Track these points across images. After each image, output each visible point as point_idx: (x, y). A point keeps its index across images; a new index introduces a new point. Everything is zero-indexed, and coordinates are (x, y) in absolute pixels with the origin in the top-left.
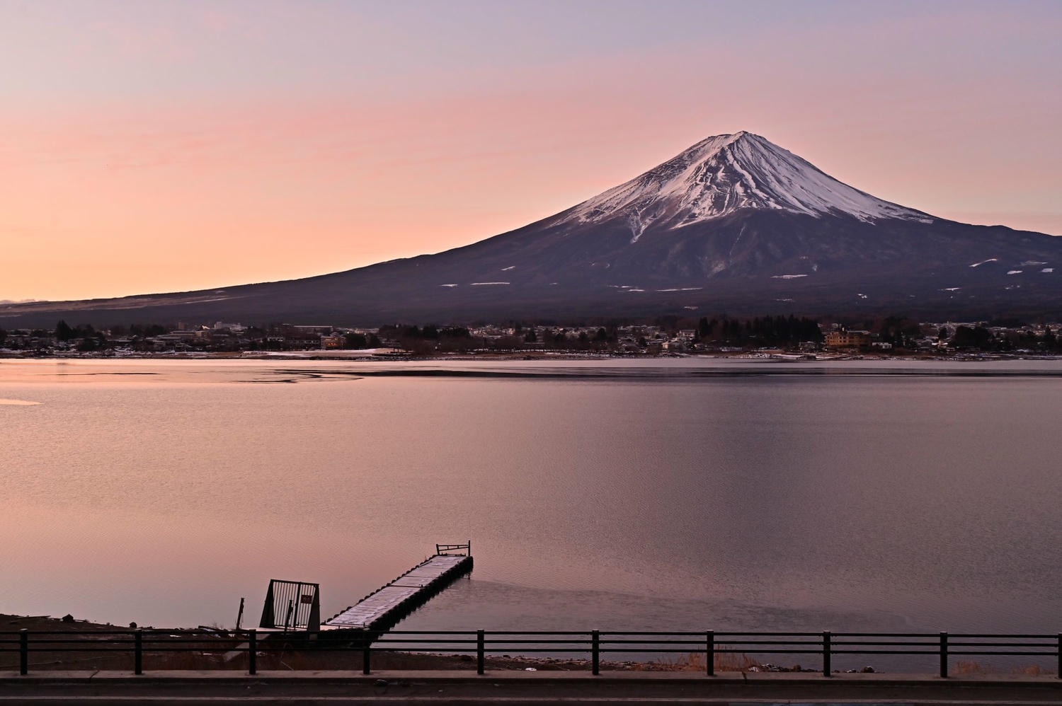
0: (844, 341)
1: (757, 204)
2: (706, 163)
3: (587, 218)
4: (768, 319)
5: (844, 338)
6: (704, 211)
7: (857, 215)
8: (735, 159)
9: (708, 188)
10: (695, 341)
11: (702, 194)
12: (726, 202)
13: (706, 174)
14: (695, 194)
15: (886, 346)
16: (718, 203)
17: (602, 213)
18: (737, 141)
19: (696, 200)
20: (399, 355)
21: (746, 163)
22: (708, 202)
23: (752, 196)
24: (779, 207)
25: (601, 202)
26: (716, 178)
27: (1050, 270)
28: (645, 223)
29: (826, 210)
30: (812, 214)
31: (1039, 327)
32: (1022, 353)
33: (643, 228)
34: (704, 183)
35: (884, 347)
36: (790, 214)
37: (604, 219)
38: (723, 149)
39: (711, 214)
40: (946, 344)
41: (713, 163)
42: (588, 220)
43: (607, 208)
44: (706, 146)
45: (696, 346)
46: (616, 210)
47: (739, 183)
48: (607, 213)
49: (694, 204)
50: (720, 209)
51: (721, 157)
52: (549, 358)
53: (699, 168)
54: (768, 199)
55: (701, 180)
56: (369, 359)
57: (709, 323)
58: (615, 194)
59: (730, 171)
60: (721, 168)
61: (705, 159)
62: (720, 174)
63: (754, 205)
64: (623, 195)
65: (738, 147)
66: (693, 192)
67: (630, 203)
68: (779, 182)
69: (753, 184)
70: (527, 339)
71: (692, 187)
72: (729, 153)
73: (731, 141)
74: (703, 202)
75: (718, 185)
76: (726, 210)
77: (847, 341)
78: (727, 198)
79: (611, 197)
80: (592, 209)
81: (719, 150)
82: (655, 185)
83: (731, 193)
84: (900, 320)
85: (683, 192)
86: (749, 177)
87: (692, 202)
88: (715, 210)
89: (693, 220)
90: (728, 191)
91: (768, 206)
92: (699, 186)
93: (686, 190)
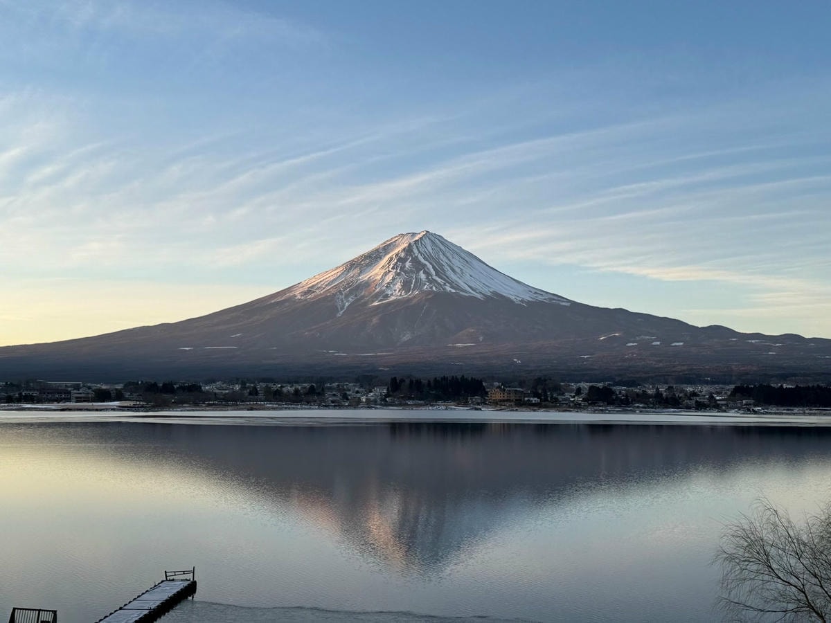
0: (504, 397)
1: (436, 288)
2: (397, 255)
3: (301, 296)
4: (444, 378)
5: (503, 394)
6: (396, 293)
7: (513, 298)
8: (419, 252)
9: (398, 274)
10: (387, 396)
11: (393, 279)
12: (412, 285)
13: (397, 263)
14: (389, 278)
16: (406, 286)
17: (314, 292)
18: (421, 238)
19: (388, 283)
20: (140, 407)
21: (427, 255)
22: (398, 286)
23: (432, 281)
24: (454, 291)
25: (313, 284)
26: (405, 266)
27: (658, 343)
28: (348, 301)
29: (489, 294)
30: (479, 296)
31: (651, 387)
32: (638, 407)
33: (347, 304)
34: (395, 270)
35: (534, 402)
36: (461, 296)
37: (315, 297)
38: (410, 244)
39: (401, 295)
40: (581, 399)
41: (402, 255)
42: (303, 298)
43: (318, 288)
44: (397, 242)
45: (388, 399)
46: (325, 290)
47: (422, 271)
48: (318, 292)
49: (387, 287)
50: (407, 292)
51: (408, 250)
52: (268, 409)
53: (391, 259)
54: (445, 284)
55: (393, 268)
56: (114, 410)
57: (398, 381)
58: (325, 278)
59: (415, 261)
60: (408, 259)
61: (396, 251)
62: (408, 264)
63: (434, 288)
64: (332, 279)
65: (421, 243)
66: (387, 278)
67: (336, 285)
68: (453, 270)
69: (433, 272)
70: (250, 394)
71: (386, 274)
72: (415, 247)
73: (417, 238)
74: (394, 285)
75: (405, 272)
76: (412, 292)
77: (506, 397)
78: (413, 283)
79: (322, 279)
80: (306, 288)
81: (407, 245)
82: (357, 271)
83: (416, 279)
84: (545, 380)
85: (378, 277)
86: (430, 267)
87: (386, 285)
88: (403, 292)
89: (386, 300)
90: (414, 277)
91: (444, 289)
92: (391, 273)
93: (381, 276)
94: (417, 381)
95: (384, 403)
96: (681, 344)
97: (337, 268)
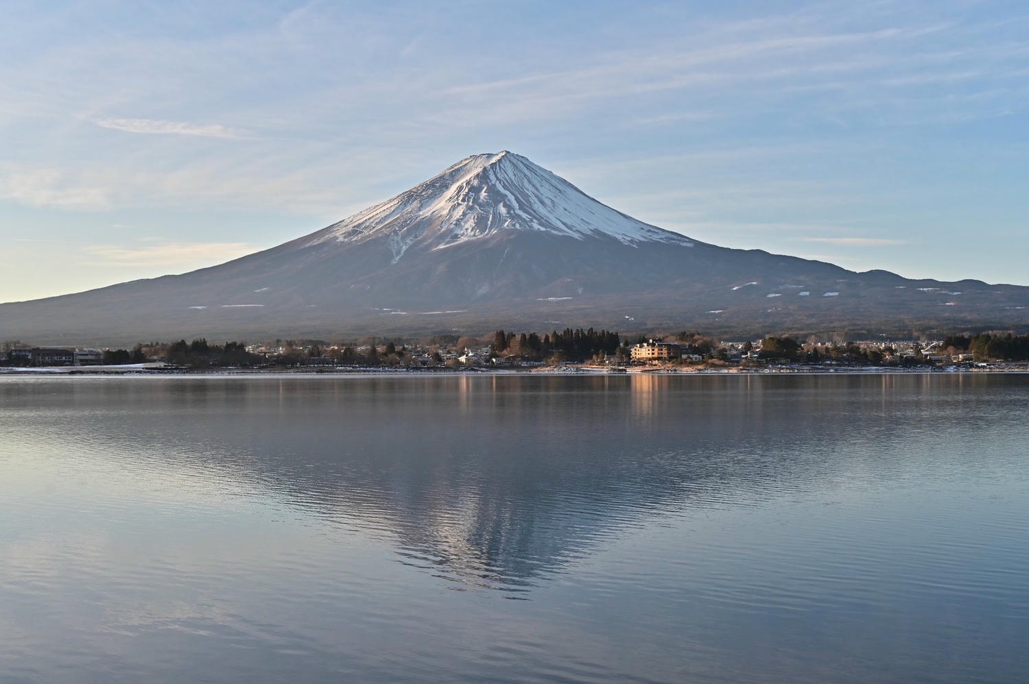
0: (653, 354)
1: (520, 225)
2: (468, 183)
3: (345, 237)
5: (653, 350)
6: (468, 231)
7: (619, 237)
8: (498, 179)
9: (471, 208)
10: (492, 356)
11: (464, 214)
12: (489, 223)
13: (468, 193)
14: (458, 213)
15: (696, 358)
16: (481, 223)
17: (361, 232)
18: (500, 161)
19: (458, 220)
20: (174, 369)
21: (508, 183)
22: (470, 223)
23: (514, 217)
24: (543, 229)
25: (360, 222)
26: (479, 198)
27: (808, 293)
28: (406, 244)
29: (589, 233)
30: (576, 236)
32: (831, 365)
33: (404, 248)
34: (466, 203)
35: (694, 359)
36: (553, 236)
37: (362, 238)
38: (485, 169)
39: (474, 235)
40: (756, 355)
41: (476, 183)
42: (346, 240)
43: (366, 228)
44: (468, 167)
45: (494, 360)
46: (375, 229)
47: (502, 204)
48: (366, 233)
49: (456, 225)
50: (482, 231)
51: (483, 176)
52: (341, 371)
53: (461, 188)
54: (531, 221)
55: (463, 200)
57: (506, 335)
58: (374, 213)
59: (492, 190)
60: (483, 188)
61: (467, 178)
62: (483, 194)
63: (518, 226)
64: (383, 215)
65: (500, 167)
66: (455, 212)
67: (390, 223)
68: (542, 202)
69: (516, 205)
70: (311, 354)
71: (454, 208)
72: (491, 172)
73: (494, 160)
74: (466, 222)
75: (480, 205)
76: (489, 231)
77: (657, 354)
78: (491, 219)
79: (371, 216)
80: (350, 228)
81: (481, 169)
82: (416, 204)
83: (494, 214)
85: (445, 212)
86: (512, 198)
87: (454, 223)
88: (478, 231)
89: (456, 241)
90: (491, 212)
91: (531, 227)
92: (461, 207)
93: (448, 210)
96: (837, 294)
97: (390, 201)
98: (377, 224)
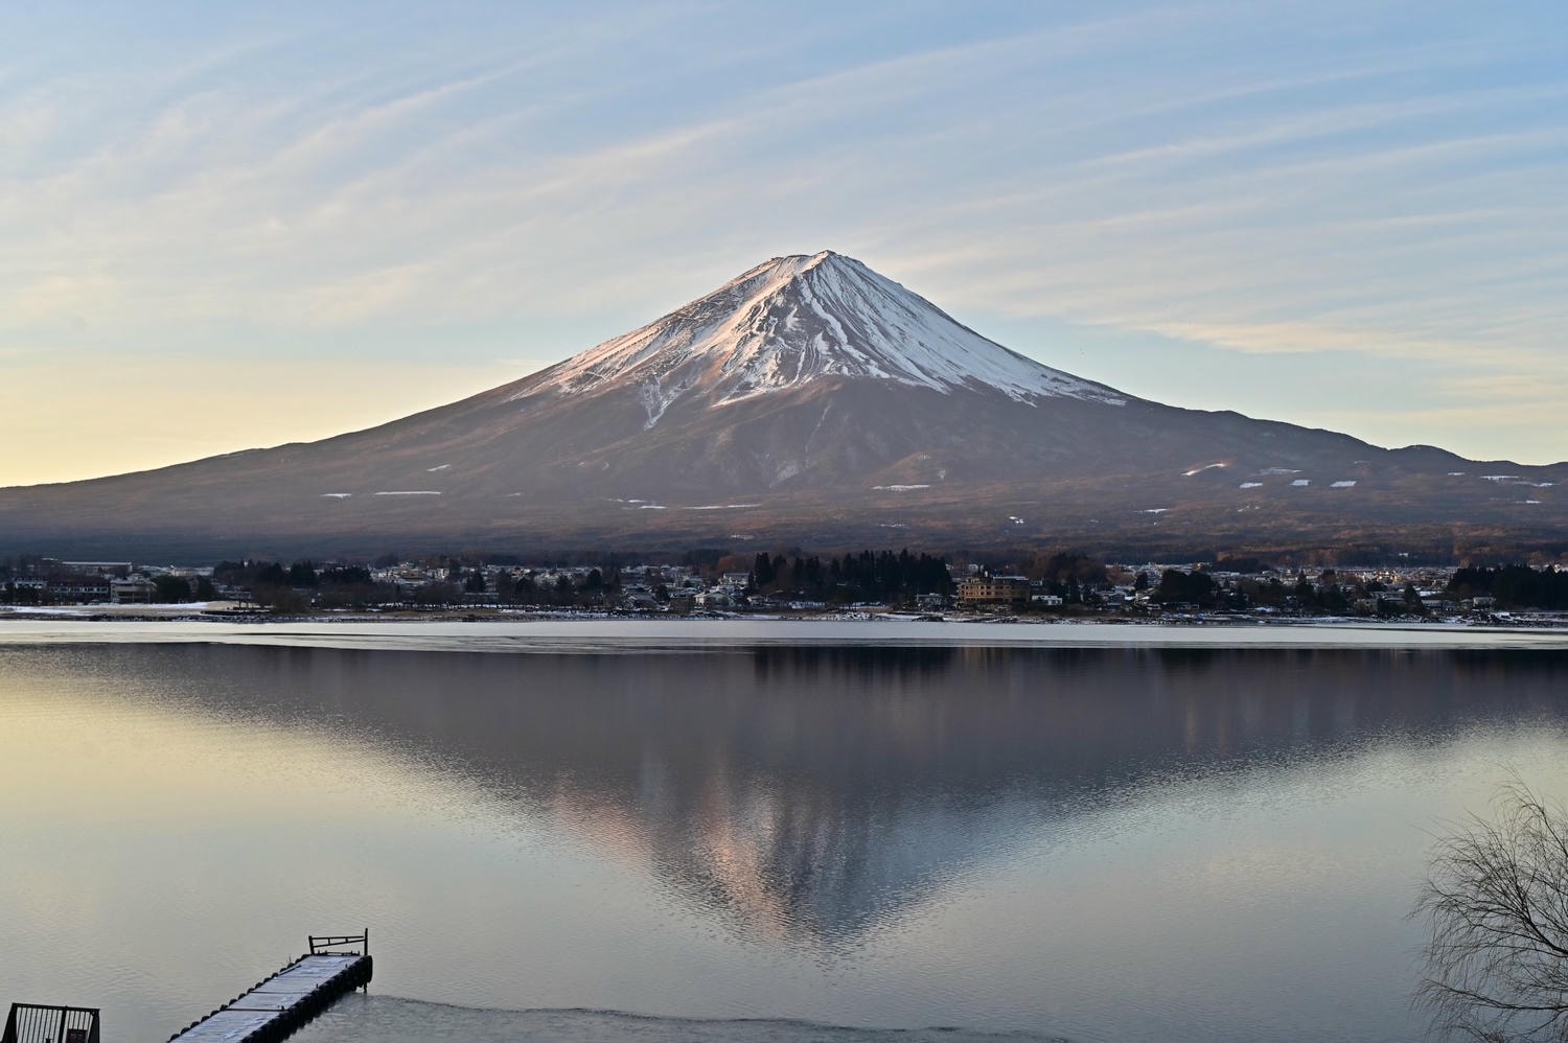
0: (988, 593)
1: (850, 369)
2: (768, 301)
3: (572, 386)
4: (866, 556)
5: (988, 588)
6: (767, 380)
7: (1007, 389)
8: (815, 295)
9: (771, 341)
10: (748, 592)
11: (761, 351)
12: (800, 364)
13: (767, 318)
14: (751, 349)
15: (1054, 601)
16: (787, 366)
17: (597, 378)
18: (818, 267)
19: (751, 360)
20: (248, 613)
21: (830, 301)
22: (771, 365)
23: (841, 356)
24: (885, 375)
25: (596, 361)
26: (784, 325)
27: (1305, 482)
28: (668, 397)
29: (959, 382)
30: (938, 386)
31: (1289, 571)
32: (1263, 613)
33: (665, 404)
34: (764, 333)
35: (1050, 603)
36: (901, 387)
37: (600, 388)
38: (795, 279)
39: (776, 384)
40: (1147, 598)
41: (780, 301)
42: (574, 390)
43: (605, 371)
44: (768, 275)
45: (749, 599)
46: (620, 374)
47: (821, 334)
48: (605, 379)
49: (748, 367)
50: (788, 379)
51: (792, 291)
52: (506, 618)
53: (756, 309)
54: (867, 362)
55: (760, 329)
56: (195, 618)
57: (771, 562)
58: (621, 347)
59: (806, 313)
60: (792, 309)
61: (767, 293)
62: (791, 321)
63: (845, 370)
64: (633, 351)
65: (819, 277)
66: (747, 349)
67: (643, 364)
68: (885, 334)
69: (843, 337)
70: (469, 587)
71: (744, 341)
72: (805, 285)
73: (809, 266)
74: (762, 363)
75: (786, 337)
76: (800, 378)
77: (993, 593)
78: (802, 358)
79: (613, 352)
80: (580, 371)
81: (789, 280)
82: (685, 334)
83: (808, 350)
84: (1074, 559)
85: (731, 348)
86: (837, 326)
87: (745, 364)
88: (782, 378)
89: (747, 393)
90: (804, 348)
91: (866, 372)
92: (757, 339)
93: (735, 345)
94: (810, 561)
95: (743, 607)
96: (1352, 483)
97: (645, 329)
98: (623, 364)
